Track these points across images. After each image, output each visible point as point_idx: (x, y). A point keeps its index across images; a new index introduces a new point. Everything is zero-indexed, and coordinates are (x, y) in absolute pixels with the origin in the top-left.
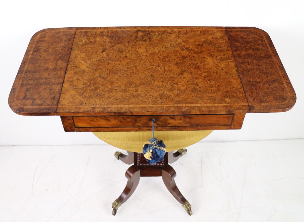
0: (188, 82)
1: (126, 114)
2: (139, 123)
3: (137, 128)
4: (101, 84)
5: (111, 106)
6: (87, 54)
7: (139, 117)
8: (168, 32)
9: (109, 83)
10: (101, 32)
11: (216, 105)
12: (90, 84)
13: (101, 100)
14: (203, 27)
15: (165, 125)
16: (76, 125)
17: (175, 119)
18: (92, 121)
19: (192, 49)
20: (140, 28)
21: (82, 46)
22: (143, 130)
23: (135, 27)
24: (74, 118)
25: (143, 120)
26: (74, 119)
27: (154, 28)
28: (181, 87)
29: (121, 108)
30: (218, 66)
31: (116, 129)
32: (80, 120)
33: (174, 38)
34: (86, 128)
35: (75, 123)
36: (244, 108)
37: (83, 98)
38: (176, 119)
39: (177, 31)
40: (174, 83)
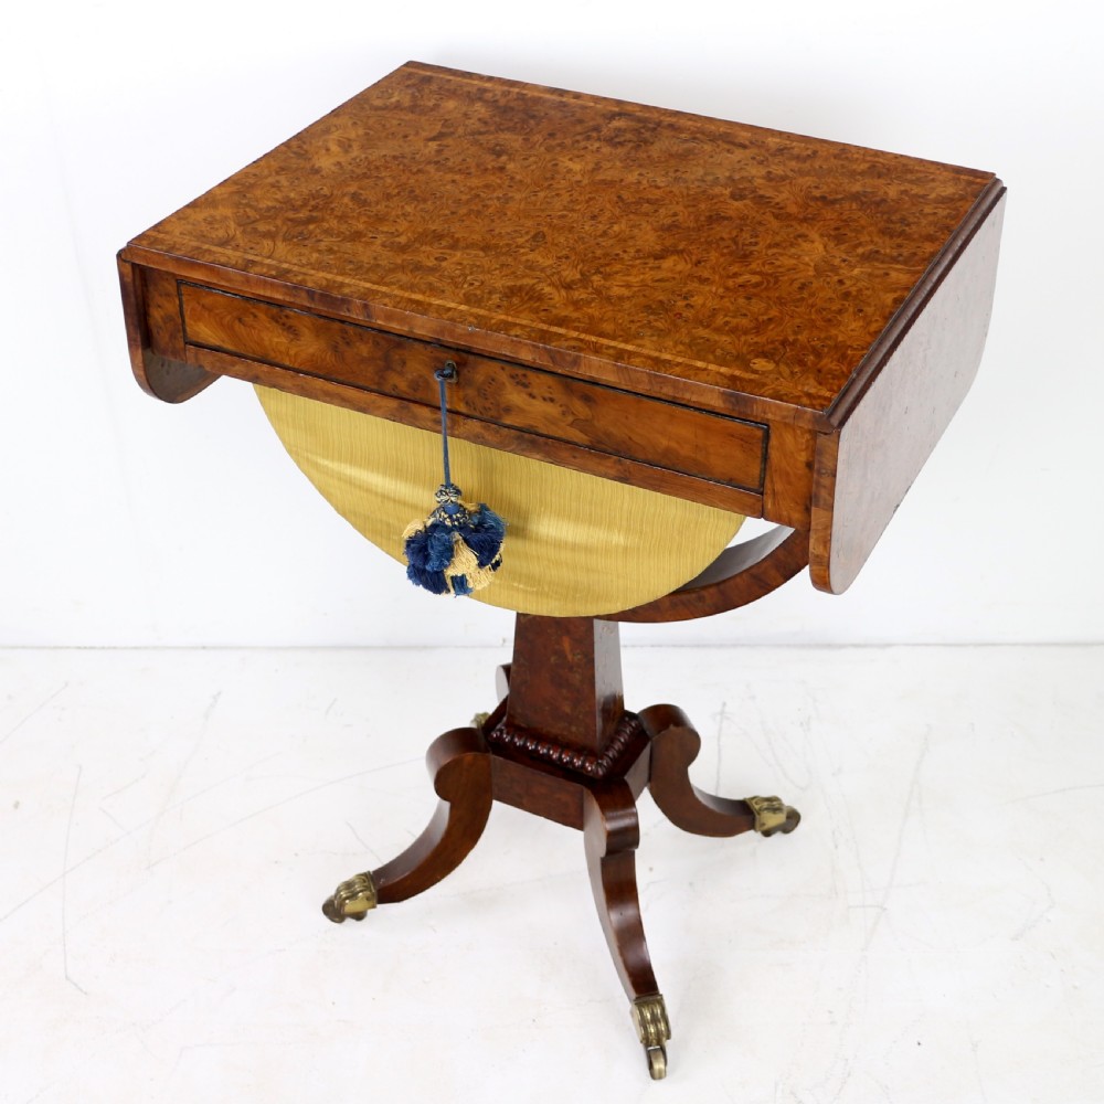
0: (657, 281)
1: (349, 311)
2: (401, 374)
3: (393, 404)
4: (339, 214)
5: (313, 272)
6: (372, 133)
7: (399, 346)
8: (736, 141)
9: (369, 217)
10: (479, 89)
11: (700, 364)
12: (305, 204)
13: (295, 252)
14: (896, 157)
15: (493, 413)
16: (188, 329)
17: (529, 390)
18: (240, 320)
19: (778, 204)
20: (638, 109)
21: (377, 109)
22: (414, 422)
23: (619, 103)
24: (183, 288)
25: (417, 365)
26: (184, 299)
27: (690, 120)
28: (616, 288)
29: (342, 285)
30: (831, 271)
31: (319, 383)
32: (203, 306)
33: (739, 162)
34: (220, 354)
35: (187, 320)
36: (805, 400)
37: (244, 232)
38: (535, 392)
39: (771, 145)
40: (601, 273)
